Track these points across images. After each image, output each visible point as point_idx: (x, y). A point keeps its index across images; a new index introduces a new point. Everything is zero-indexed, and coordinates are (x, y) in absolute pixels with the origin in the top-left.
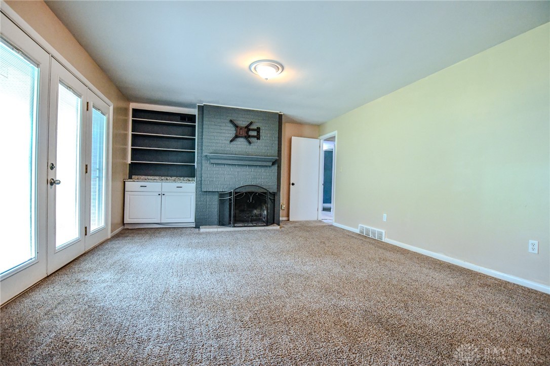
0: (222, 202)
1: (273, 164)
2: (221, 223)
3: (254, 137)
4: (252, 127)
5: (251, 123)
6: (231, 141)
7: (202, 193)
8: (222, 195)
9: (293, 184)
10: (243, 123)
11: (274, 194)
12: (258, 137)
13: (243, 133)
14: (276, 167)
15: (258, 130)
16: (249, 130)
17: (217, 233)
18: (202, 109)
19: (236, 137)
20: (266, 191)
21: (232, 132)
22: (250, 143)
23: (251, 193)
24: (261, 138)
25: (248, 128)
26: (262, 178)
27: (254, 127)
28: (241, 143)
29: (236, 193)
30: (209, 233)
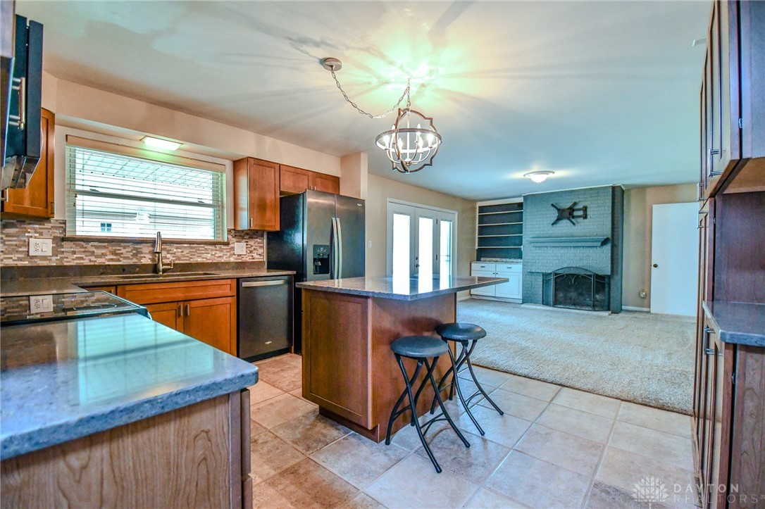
0: (545, 282)
2: (545, 303)
3: (579, 217)
4: (576, 207)
5: (575, 204)
6: (553, 224)
7: (528, 274)
8: (545, 275)
9: (655, 266)
10: (566, 204)
12: (585, 217)
13: (567, 214)
15: (585, 209)
16: (574, 210)
17: (544, 310)
19: (559, 219)
21: (555, 214)
22: (574, 224)
23: (573, 275)
24: (589, 217)
25: (572, 210)
27: (580, 206)
28: (565, 225)
29: (556, 274)
30: (529, 309)
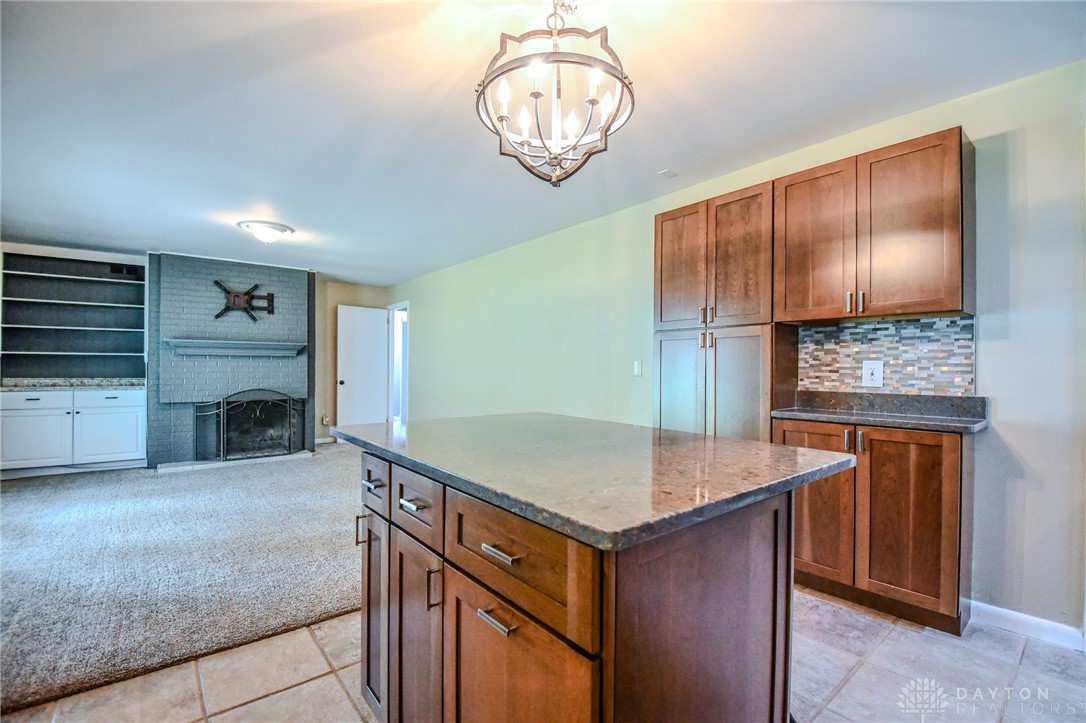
0: (200, 421)
1: (300, 352)
2: (201, 456)
3: (261, 309)
4: (257, 293)
5: (256, 287)
6: (217, 316)
7: (160, 408)
8: (200, 407)
9: (342, 383)
10: (240, 285)
11: (303, 402)
12: (270, 310)
13: (242, 301)
14: (304, 358)
15: (270, 298)
16: (253, 297)
17: (194, 472)
18: (157, 260)
19: (228, 309)
20: (285, 398)
21: (219, 301)
22: (254, 319)
23: (257, 402)
24: (276, 311)
25: (250, 295)
26: (280, 378)
27: (263, 292)
28: (237, 321)
29: (228, 403)
30: (176, 474)
